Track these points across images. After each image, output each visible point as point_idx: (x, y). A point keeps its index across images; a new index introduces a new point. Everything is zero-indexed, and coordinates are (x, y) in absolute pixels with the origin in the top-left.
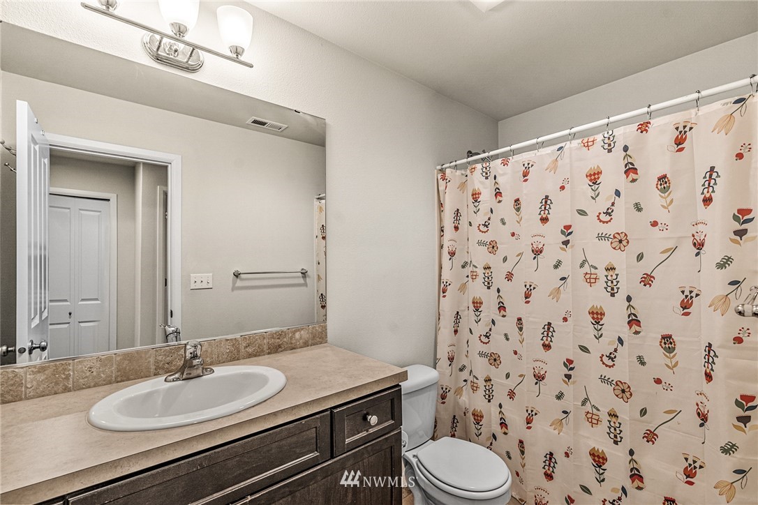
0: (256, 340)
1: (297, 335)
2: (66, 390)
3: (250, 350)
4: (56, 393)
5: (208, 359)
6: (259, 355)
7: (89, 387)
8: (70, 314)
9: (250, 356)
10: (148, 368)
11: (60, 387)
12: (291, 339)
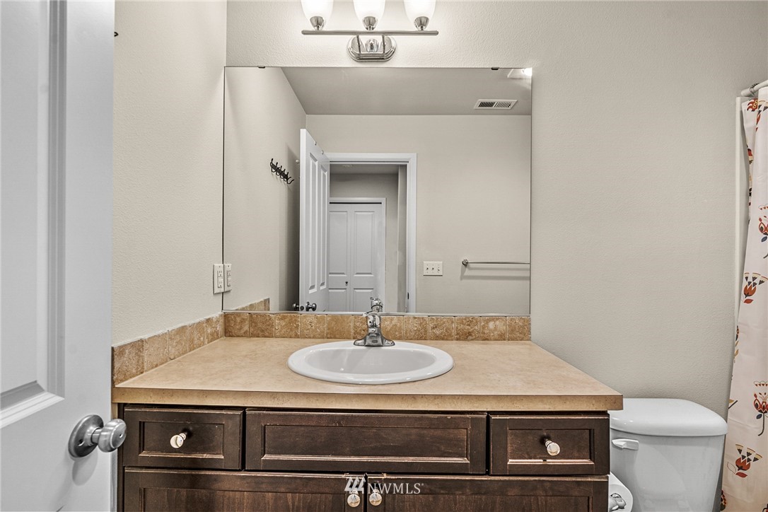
0: (444, 323)
1: (491, 325)
2: (297, 336)
3: (437, 332)
4: (291, 337)
5: (397, 333)
6: (447, 340)
7: (310, 338)
8: (347, 283)
9: (437, 338)
10: (349, 332)
11: (293, 334)
12: (483, 328)
